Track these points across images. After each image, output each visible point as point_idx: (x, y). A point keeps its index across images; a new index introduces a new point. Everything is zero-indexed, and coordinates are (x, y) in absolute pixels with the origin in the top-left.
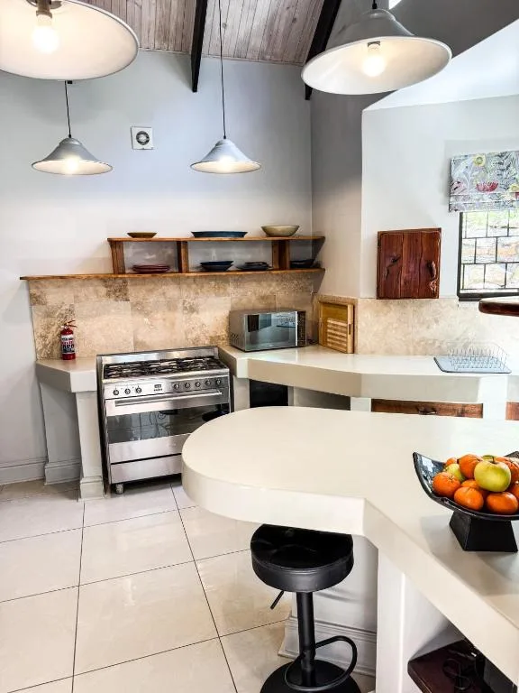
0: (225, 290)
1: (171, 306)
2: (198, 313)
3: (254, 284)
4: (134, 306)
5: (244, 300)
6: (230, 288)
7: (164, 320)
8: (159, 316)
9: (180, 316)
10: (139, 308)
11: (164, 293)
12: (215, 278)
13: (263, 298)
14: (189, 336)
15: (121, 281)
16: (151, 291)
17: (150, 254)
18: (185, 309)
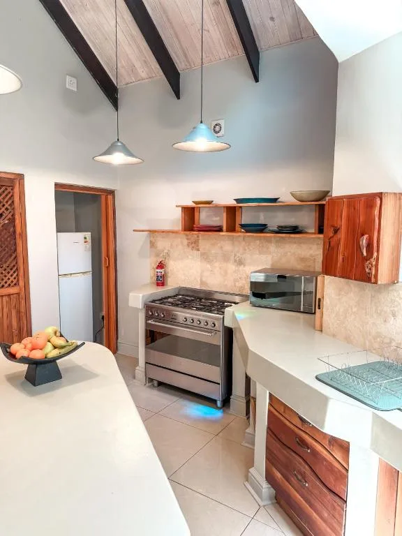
0: (268, 248)
1: (226, 258)
2: (244, 266)
3: (295, 246)
4: (202, 254)
5: (284, 260)
6: (272, 248)
7: (220, 268)
8: (217, 264)
9: (231, 267)
10: (205, 257)
11: (221, 247)
12: (260, 238)
13: (303, 260)
14: (237, 284)
15: (196, 236)
16: (213, 245)
17: (216, 217)
18: (235, 261)
